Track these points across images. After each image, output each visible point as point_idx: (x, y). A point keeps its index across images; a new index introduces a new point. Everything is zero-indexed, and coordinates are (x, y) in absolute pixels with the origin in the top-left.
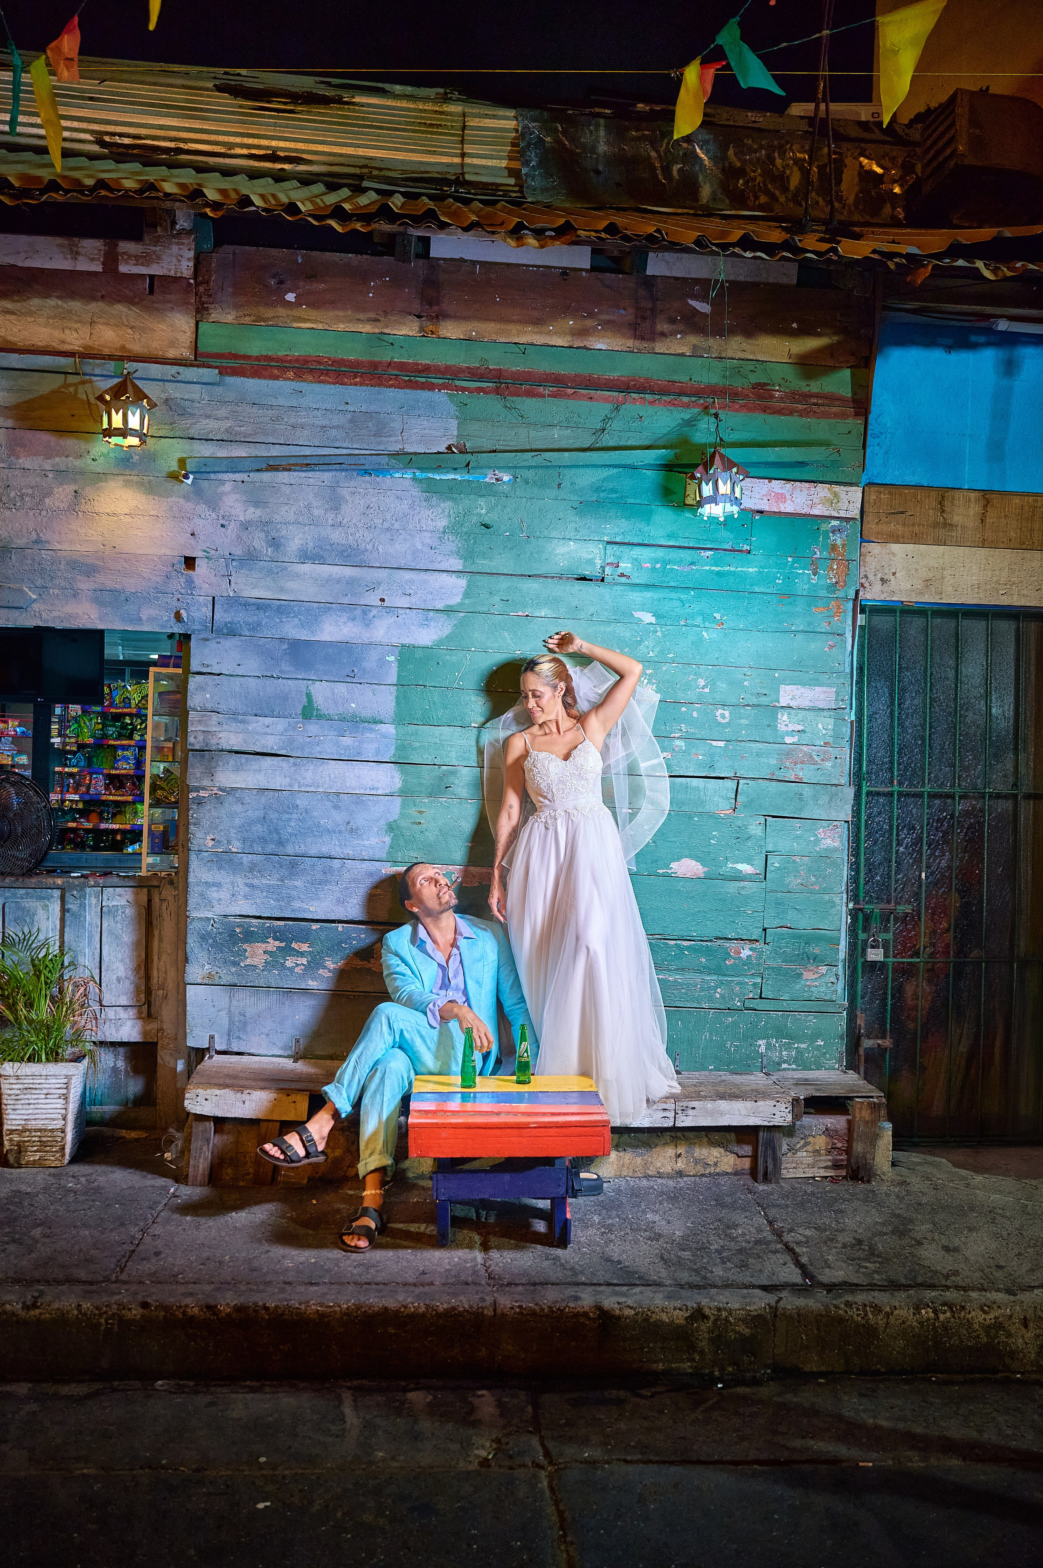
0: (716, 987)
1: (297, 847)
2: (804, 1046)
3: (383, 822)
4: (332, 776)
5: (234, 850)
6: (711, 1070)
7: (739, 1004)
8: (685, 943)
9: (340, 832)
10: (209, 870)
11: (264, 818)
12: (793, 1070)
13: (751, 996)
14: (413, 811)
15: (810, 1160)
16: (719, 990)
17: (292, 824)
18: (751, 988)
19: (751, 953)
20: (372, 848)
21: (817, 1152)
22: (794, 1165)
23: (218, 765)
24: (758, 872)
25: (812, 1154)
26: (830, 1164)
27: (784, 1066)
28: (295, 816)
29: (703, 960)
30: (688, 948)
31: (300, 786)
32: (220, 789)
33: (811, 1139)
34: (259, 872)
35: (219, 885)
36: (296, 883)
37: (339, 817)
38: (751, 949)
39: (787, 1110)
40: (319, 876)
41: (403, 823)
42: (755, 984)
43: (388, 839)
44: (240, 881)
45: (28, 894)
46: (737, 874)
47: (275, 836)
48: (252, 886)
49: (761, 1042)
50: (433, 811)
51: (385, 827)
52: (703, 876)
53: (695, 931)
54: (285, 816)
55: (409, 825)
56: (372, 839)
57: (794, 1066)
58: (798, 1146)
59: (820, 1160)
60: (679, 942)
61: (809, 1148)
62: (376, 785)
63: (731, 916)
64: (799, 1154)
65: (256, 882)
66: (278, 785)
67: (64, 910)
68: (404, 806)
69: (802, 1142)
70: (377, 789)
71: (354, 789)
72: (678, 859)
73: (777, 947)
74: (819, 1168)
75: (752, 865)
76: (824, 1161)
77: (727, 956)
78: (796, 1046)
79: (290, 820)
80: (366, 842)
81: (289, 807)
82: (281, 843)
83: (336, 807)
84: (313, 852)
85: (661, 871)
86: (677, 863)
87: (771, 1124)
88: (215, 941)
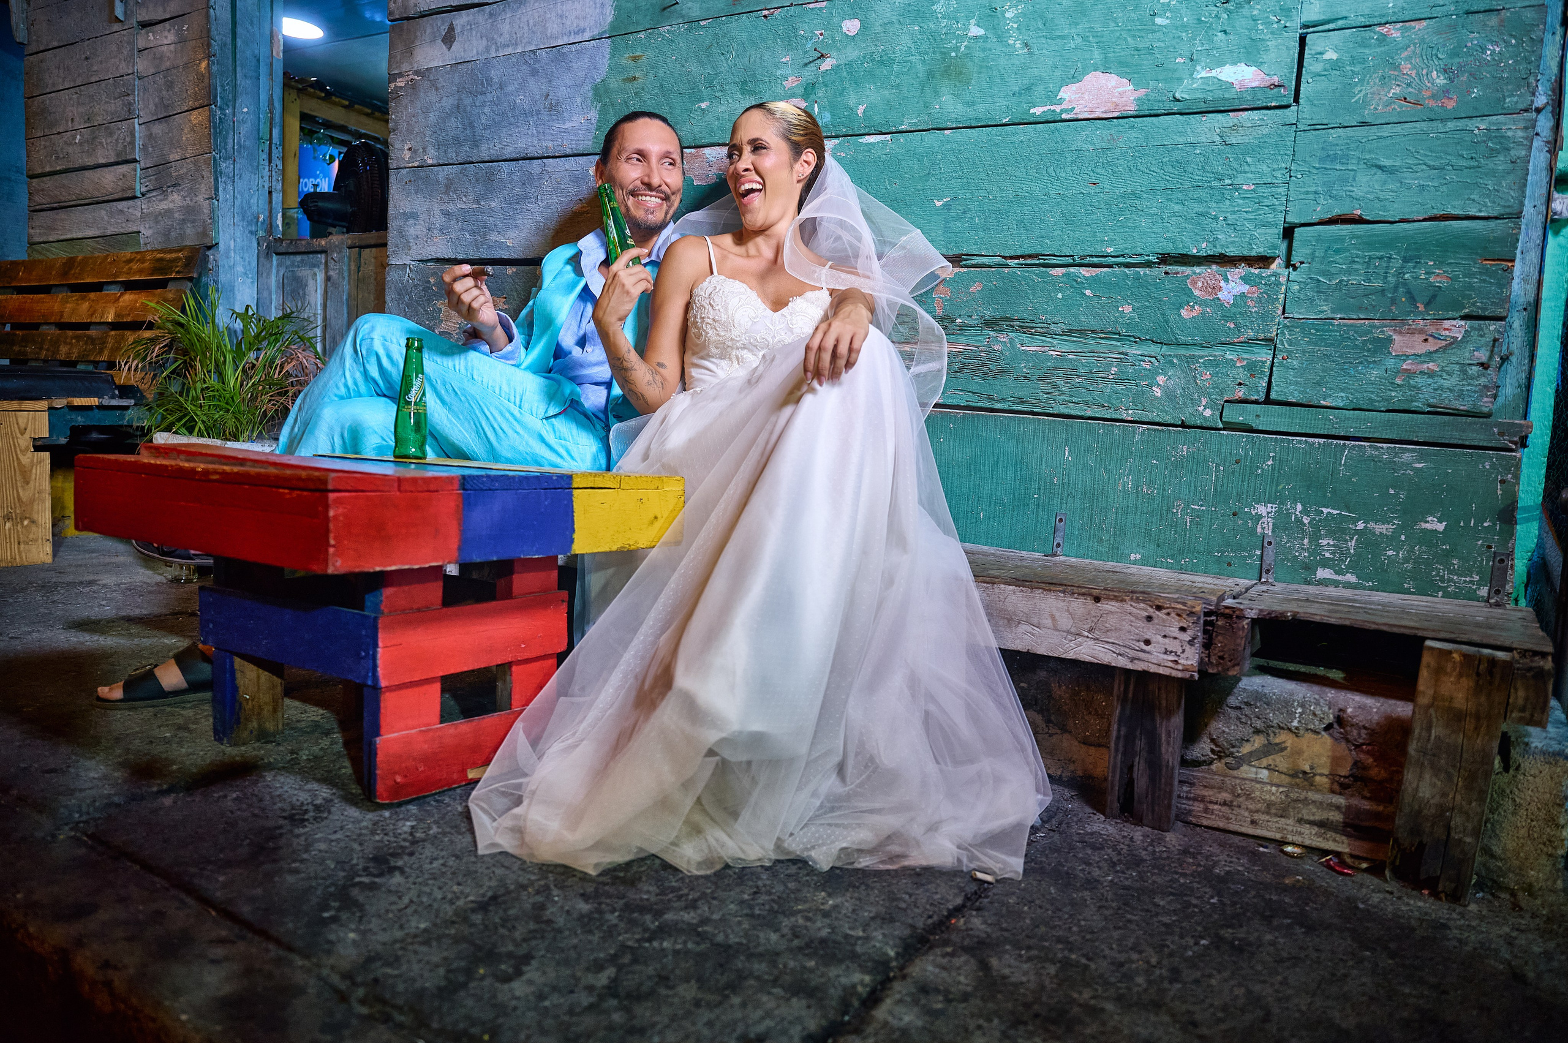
0: (1153, 373)
1: (492, 145)
2: (1382, 528)
3: (588, 87)
4: (531, 22)
5: (430, 161)
6: (1135, 563)
7: (1208, 413)
8: (1085, 272)
9: (538, 112)
10: (408, 195)
11: (458, 106)
12: (1348, 586)
13: (1240, 393)
14: (625, 60)
15: (1274, 794)
16: (1161, 379)
17: (486, 110)
18: (1242, 375)
19: (1245, 288)
20: (576, 133)
21: (1303, 778)
22: (1225, 796)
23: (416, 37)
24: (1276, 80)
25: (1286, 780)
26: (1336, 817)
27: (1323, 573)
28: (489, 97)
29: (1127, 309)
30: (1093, 282)
31: (497, 50)
32: (417, 73)
33: (1283, 737)
34: (455, 191)
35: (414, 216)
36: (493, 204)
37: (537, 87)
38: (1245, 279)
39: (1186, 637)
40: (518, 191)
41: (613, 84)
42: (1252, 368)
43: (593, 115)
44: (436, 208)
45: (302, 260)
46: (1219, 94)
47: (469, 132)
48: (447, 214)
49: (1262, 510)
50: (651, 53)
51: (590, 95)
52: (1132, 109)
53: (1110, 242)
54: (480, 98)
55: (622, 85)
56: (575, 118)
57: (1351, 578)
58: (1246, 749)
59: (1306, 801)
60: (1072, 269)
61: (1281, 761)
62: (582, 24)
63: (1199, 200)
64: (1247, 771)
65: (451, 207)
66: (475, 52)
67: (328, 279)
68: (615, 52)
69: (1258, 742)
70: (584, 31)
71: (556, 38)
72: (1075, 78)
73: (1323, 273)
74: (1300, 821)
75: (1259, 64)
76: (1320, 805)
77: (1185, 296)
78: (1360, 526)
79: (483, 105)
80: (568, 125)
81: (482, 83)
82: (475, 143)
83: (534, 72)
84: (509, 152)
85: (1037, 111)
86: (1074, 87)
87: (1139, 666)
88: (411, 298)
